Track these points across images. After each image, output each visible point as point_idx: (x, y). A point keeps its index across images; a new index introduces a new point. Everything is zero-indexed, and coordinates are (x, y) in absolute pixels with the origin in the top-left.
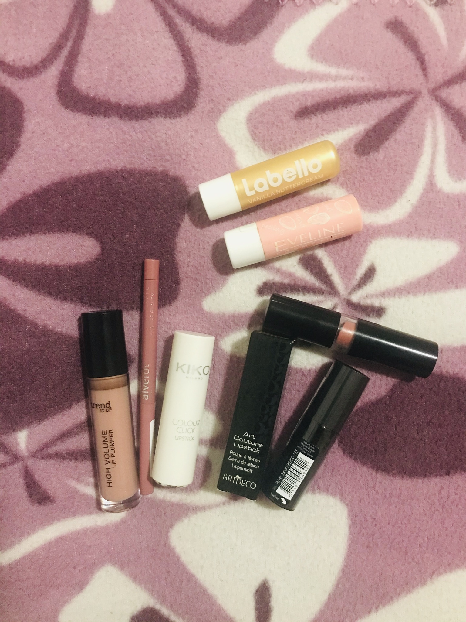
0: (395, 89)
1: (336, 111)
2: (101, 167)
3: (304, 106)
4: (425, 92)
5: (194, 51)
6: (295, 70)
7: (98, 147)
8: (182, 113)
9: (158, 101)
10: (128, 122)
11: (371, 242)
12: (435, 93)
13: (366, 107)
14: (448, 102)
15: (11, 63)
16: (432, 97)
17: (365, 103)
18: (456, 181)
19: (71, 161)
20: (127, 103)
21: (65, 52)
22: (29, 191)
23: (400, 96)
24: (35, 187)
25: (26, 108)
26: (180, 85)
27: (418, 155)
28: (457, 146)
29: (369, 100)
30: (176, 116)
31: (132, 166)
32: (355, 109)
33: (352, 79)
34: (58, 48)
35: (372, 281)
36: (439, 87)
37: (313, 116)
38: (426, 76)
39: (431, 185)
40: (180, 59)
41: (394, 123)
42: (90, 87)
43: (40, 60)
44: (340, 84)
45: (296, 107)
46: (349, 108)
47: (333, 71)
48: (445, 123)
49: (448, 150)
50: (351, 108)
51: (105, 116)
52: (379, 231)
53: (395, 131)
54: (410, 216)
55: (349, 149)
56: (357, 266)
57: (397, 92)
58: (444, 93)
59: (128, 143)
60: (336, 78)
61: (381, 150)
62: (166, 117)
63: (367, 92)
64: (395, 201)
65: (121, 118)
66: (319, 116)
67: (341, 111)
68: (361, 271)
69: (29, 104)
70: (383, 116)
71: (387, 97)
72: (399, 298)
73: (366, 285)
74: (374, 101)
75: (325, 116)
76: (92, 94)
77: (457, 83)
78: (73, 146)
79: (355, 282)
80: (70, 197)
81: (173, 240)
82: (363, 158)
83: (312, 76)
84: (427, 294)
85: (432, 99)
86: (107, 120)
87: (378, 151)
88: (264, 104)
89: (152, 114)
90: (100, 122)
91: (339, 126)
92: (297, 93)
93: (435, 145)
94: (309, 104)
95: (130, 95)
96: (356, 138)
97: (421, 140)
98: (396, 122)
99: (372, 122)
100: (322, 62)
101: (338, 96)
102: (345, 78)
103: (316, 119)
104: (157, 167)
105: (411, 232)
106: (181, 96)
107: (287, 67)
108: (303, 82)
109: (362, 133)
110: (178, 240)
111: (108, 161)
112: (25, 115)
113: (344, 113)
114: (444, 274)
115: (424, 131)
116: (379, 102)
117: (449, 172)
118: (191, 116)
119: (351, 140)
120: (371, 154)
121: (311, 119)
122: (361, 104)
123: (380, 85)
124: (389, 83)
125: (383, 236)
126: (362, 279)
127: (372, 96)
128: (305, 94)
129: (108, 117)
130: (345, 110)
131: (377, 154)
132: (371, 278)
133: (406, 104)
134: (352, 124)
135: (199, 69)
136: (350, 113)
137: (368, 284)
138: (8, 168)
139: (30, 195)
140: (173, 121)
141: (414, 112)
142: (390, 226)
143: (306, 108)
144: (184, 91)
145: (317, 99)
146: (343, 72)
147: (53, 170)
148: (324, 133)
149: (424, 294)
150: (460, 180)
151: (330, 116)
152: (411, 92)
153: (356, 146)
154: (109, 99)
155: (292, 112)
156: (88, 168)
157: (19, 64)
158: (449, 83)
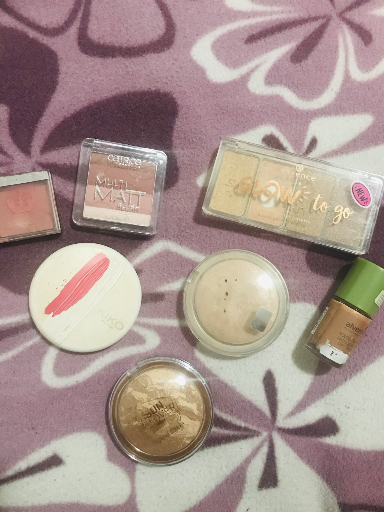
0: (313, 15)
1: (274, 35)
2: (114, 93)
3: (251, 34)
4: (334, 15)
5: (169, 6)
6: (242, 11)
7: (111, 80)
8: (165, 48)
9: (147, 42)
10: (129, 59)
11: (311, 122)
12: (341, 15)
13: (294, 30)
14: (351, 21)
15: (45, 27)
16: (340, 18)
17: (294, 27)
18: (364, 73)
19: (94, 91)
20: (127, 46)
21: (80, 15)
22: (68, 115)
23: (317, 20)
24: (72, 112)
25: (59, 58)
26: (161, 29)
27: (335, 58)
28: (362, 49)
29: (296, 26)
30: (161, 51)
31: (134, 89)
32: (287, 33)
33: (282, 13)
34: (74, 12)
35: (315, 148)
36: (344, 12)
37: (258, 40)
38: (333, 5)
39: (347, 78)
40: (160, 12)
41: (316, 39)
42: (100, 38)
43: (64, 22)
44: (275, 17)
45: (246, 36)
46: (283, 32)
47: (268, 9)
48: (351, 35)
49: (357, 52)
50: (284, 32)
51: (112, 57)
52: (315, 113)
53: (317, 44)
54: (336, 100)
55: (287, 60)
56: (304, 139)
57: (315, 18)
58: (348, 15)
59: (130, 73)
60: (271, 13)
61: (309, 58)
62: (154, 53)
63: (294, 19)
64: (324, 92)
65: (124, 57)
66: (263, 40)
67: (278, 35)
68: (307, 142)
69: (61, 54)
70: (308, 35)
71: (309, 22)
72: (336, 157)
73: (312, 152)
74: (300, 25)
75: (267, 40)
76: (102, 42)
77: (356, 7)
78: (93, 80)
79: (304, 151)
80: (96, 117)
81: (170, 139)
82: (297, 65)
83: (254, 14)
84: (355, 152)
85: (340, 20)
86: (114, 60)
87: (308, 59)
88: (222, 35)
89: (145, 52)
90: (110, 61)
91: (277, 45)
92: (245, 26)
93: (346, 50)
94: (254, 33)
95: (128, 40)
96: (291, 52)
97: (337, 48)
98: (317, 37)
99: (301, 40)
100: (260, 4)
101: (274, 25)
102: (277, 13)
103: (261, 43)
104: (152, 88)
105: (338, 111)
106: (163, 37)
107: (236, 9)
108: (248, 18)
109: (295, 48)
110: (173, 138)
111: (119, 88)
112: (59, 62)
113: (279, 36)
114: (365, 137)
115: (337, 42)
116: (303, 26)
117: (359, 67)
118: (171, 50)
119: (287, 53)
120: (302, 61)
121: (257, 43)
122: (291, 29)
123: (303, 14)
124: (309, 12)
125: (318, 116)
126: (308, 147)
127: (298, 22)
128: (251, 27)
129: (115, 58)
130: (280, 34)
131: (306, 61)
132: (315, 146)
133: (322, 25)
134: (286, 42)
135: (173, 17)
136: (284, 35)
137: (313, 151)
138: (52, 100)
139: (69, 117)
140: (160, 55)
141: (328, 30)
142: (322, 109)
143: (253, 36)
144: (165, 33)
145: (259, 29)
146: (275, 8)
147: (82, 99)
148: (268, 50)
149: (353, 152)
150: (367, 71)
151: (270, 39)
152: (324, 17)
153: (291, 57)
154: (114, 45)
155: (243, 39)
156: (106, 95)
157: (50, 26)
158: (350, 8)
